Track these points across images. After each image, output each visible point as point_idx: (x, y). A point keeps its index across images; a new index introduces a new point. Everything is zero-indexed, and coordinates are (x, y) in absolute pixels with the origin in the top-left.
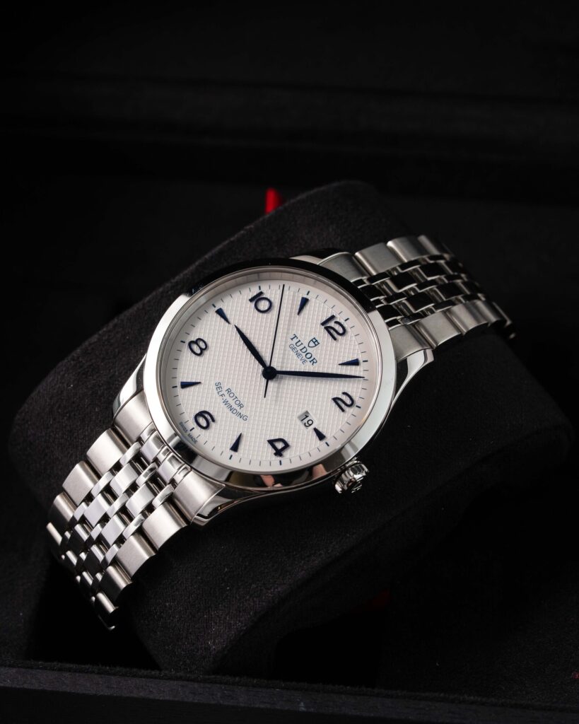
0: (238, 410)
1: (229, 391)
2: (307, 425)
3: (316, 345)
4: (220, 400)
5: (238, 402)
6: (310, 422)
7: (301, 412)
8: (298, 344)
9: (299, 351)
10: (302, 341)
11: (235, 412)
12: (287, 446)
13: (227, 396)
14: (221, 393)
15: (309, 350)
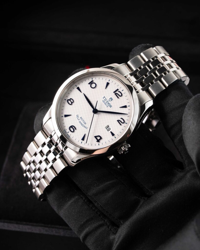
0: (84, 125)
1: (81, 118)
2: (108, 130)
3: (112, 100)
4: (78, 121)
5: (84, 122)
6: (109, 129)
7: (106, 125)
8: (105, 100)
9: (106, 103)
10: (107, 99)
11: (83, 125)
12: (101, 138)
13: (80, 120)
14: (78, 119)
15: (109, 102)
